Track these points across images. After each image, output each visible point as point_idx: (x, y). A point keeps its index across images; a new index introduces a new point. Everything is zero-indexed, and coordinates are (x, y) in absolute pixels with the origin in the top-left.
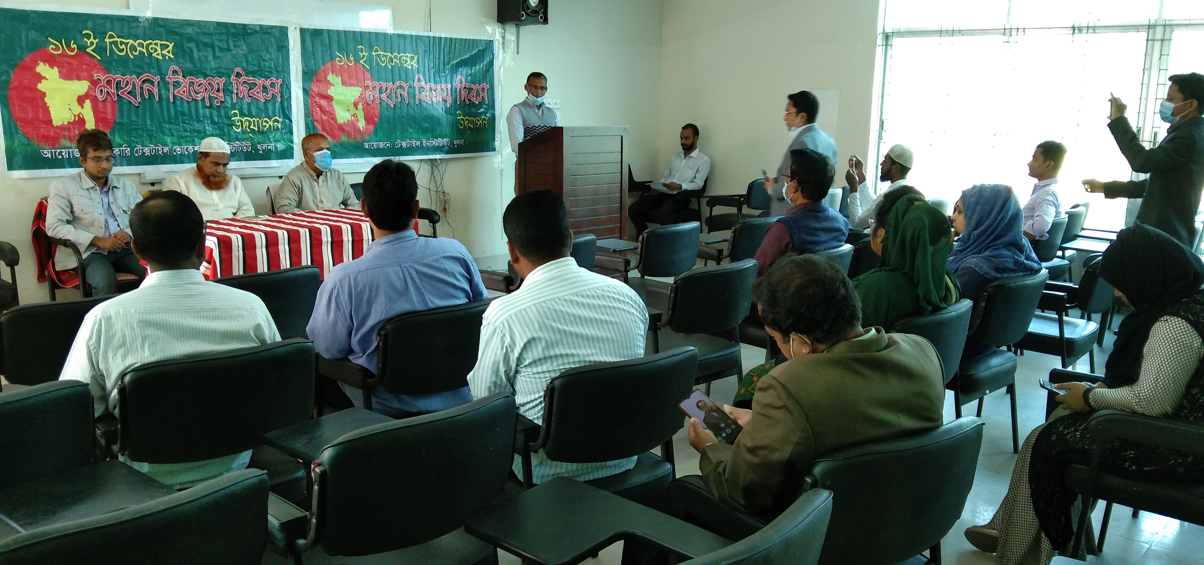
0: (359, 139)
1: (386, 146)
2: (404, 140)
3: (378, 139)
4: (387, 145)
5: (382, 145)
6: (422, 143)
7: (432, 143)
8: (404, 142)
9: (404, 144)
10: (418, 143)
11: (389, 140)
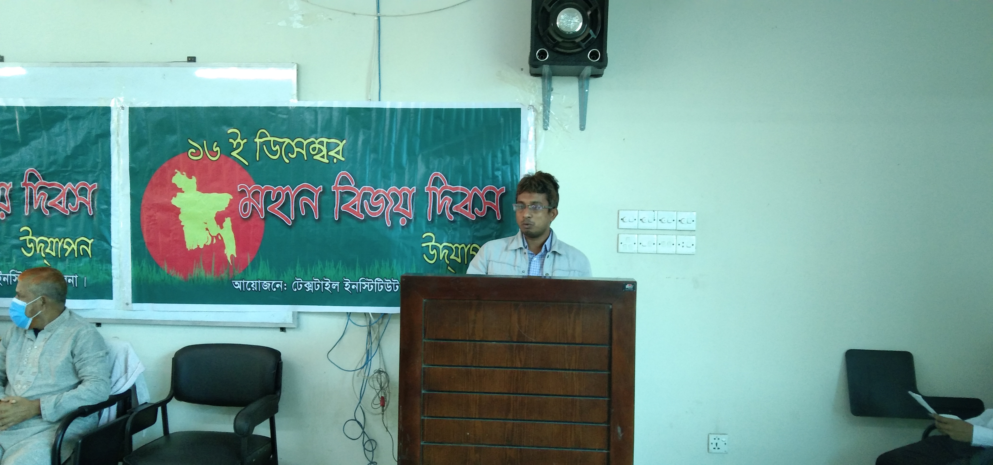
0: (224, 275)
1: (274, 287)
2: (311, 279)
3: (260, 275)
4: (278, 286)
5: (266, 285)
6: (342, 285)
7: (363, 285)
8: (308, 283)
9: (309, 286)
10: (336, 285)
11: (281, 278)
